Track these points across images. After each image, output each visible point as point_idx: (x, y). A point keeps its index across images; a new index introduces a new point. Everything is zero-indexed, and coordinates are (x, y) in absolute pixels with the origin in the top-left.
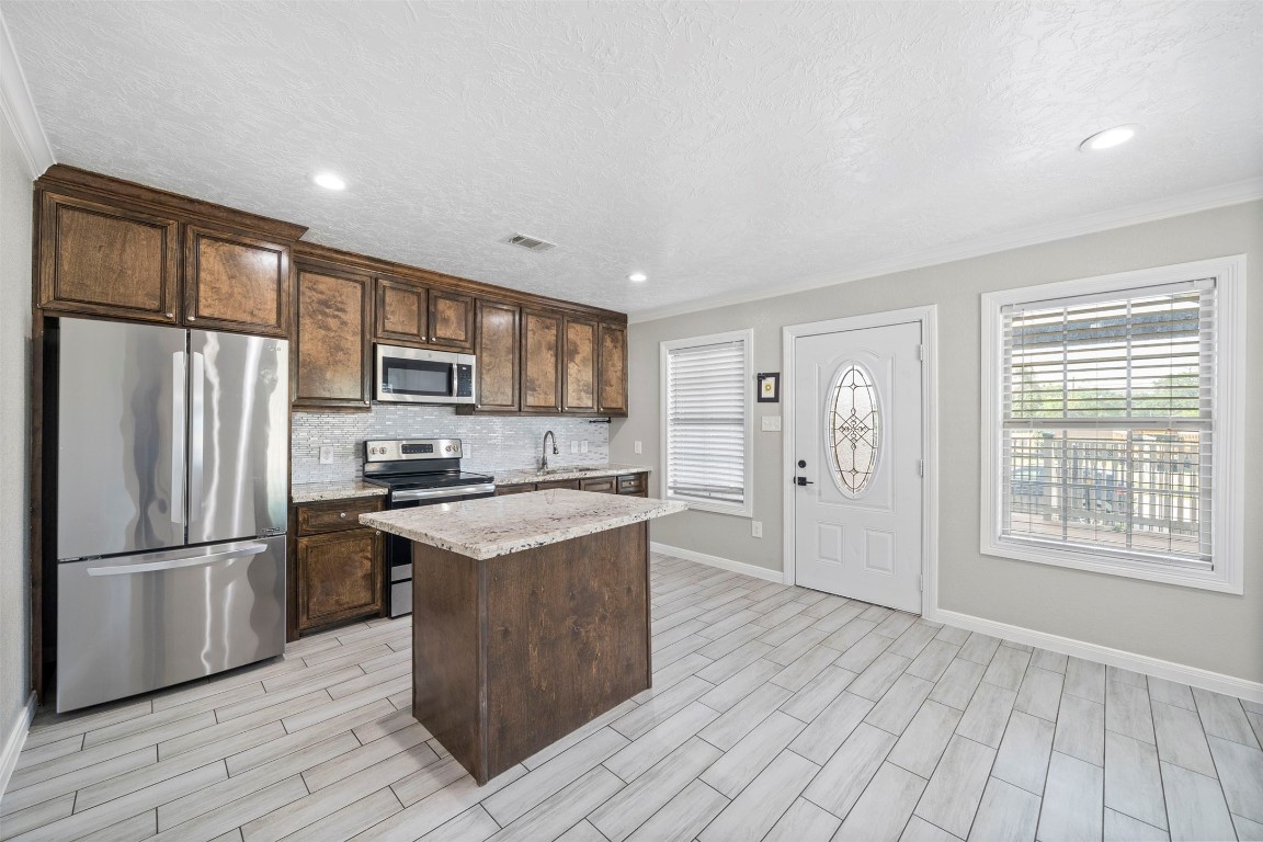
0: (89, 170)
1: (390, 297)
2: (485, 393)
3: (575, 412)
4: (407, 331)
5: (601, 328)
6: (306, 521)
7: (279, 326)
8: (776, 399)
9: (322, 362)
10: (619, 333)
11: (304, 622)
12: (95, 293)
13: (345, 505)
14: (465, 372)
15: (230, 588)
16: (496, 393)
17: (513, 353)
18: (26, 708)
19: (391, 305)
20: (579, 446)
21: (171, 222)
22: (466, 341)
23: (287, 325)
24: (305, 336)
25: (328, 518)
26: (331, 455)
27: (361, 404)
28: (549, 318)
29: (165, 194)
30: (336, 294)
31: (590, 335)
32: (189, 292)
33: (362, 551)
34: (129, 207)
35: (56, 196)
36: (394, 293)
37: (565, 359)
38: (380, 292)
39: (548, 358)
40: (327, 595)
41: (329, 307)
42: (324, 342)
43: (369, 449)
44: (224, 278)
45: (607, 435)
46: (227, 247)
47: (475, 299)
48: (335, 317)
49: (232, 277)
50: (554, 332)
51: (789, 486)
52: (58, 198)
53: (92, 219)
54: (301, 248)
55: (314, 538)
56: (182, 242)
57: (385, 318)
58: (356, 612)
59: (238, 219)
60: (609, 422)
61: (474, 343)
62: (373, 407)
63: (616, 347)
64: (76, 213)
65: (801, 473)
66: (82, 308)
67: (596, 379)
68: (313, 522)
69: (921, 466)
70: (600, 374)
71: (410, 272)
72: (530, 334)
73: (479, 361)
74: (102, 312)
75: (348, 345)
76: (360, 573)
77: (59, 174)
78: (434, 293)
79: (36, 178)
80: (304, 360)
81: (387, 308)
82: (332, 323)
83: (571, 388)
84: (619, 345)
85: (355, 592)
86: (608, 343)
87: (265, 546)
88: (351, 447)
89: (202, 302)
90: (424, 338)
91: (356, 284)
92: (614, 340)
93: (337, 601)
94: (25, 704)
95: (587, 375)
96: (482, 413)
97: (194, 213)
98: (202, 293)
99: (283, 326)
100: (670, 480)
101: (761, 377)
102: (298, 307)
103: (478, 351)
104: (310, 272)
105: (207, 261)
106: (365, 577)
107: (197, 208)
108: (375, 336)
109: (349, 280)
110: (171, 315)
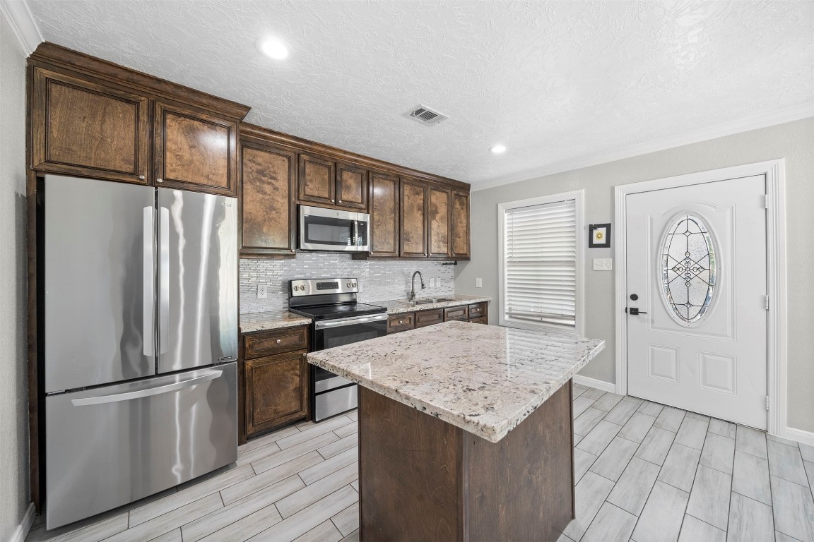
0: (73, 49)
1: (309, 169)
2: (376, 243)
3: (436, 258)
4: (321, 195)
5: (453, 194)
6: (251, 347)
7: (229, 188)
8: (607, 245)
9: (260, 219)
10: (464, 198)
11: (250, 429)
12: (79, 158)
13: (280, 333)
14: (363, 226)
15: (194, 408)
16: (383, 244)
17: (395, 213)
18: (20, 527)
19: (309, 175)
20: (435, 282)
21: (143, 98)
22: (362, 203)
23: (234, 187)
24: (247, 199)
25: (267, 344)
26: (265, 292)
27: (288, 252)
28: (419, 186)
29: (138, 73)
30: (270, 166)
31: (446, 201)
32: (158, 159)
33: (293, 369)
34: (108, 84)
35: (45, 72)
36: (312, 165)
37: (430, 217)
38: (302, 164)
39: (418, 216)
40: (267, 406)
41: (265, 176)
42: (261, 203)
43: (293, 286)
44: (186, 147)
45: (453, 274)
46: (187, 122)
47: (368, 171)
48: (270, 183)
49: (192, 147)
50: (422, 197)
51: (620, 315)
52: (48, 73)
53: (77, 93)
54: (244, 128)
55: (257, 361)
56: (152, 118)
57: (306, 185)
58: (289, 418)
59: (196, 98)
60: (455, 264)
61: (368, 205)
62: (298, 255)
63: (462, 209)
64: (63, 88)
65: (633, 304)
66: (69, 170)
67: (450, 233)
68: (257, 347)
69: (765, 303)
70: (452, 228)
71: (323, 149)
72: (406, 198)
73: (372, 219)
74: (86, 174)
75: (279, 206)
76: (292, 387)
77: (47, 52)
78: (340, 166)
79: (28, 56)
80: (247, 218)
81: (307, 177)
82: (268, 188)
83: (434, 238)
84: (465, 207)
85: (288, 402)
86: (458, 206)
87: (221, 372)
88: (279, 285)
89: (169, 167)
90: (333, 201)
91: (284, 158)
92: (461, 204)
93: (275, 411)
94: (19, 523)
95: (444, 230)
96: (374, 258)
97: (162, 92)
98: (168, 160)
99: (232, 188)
100: (507, 308)
101: (592, 228)
102: (242, 175)
103: (370, 211)
104: (252, 148)
105: (172, 132)
106: (295, 390)
107: (164, 87)
108: (299, 200)
109: (280, 155)
110: (143, 177)
